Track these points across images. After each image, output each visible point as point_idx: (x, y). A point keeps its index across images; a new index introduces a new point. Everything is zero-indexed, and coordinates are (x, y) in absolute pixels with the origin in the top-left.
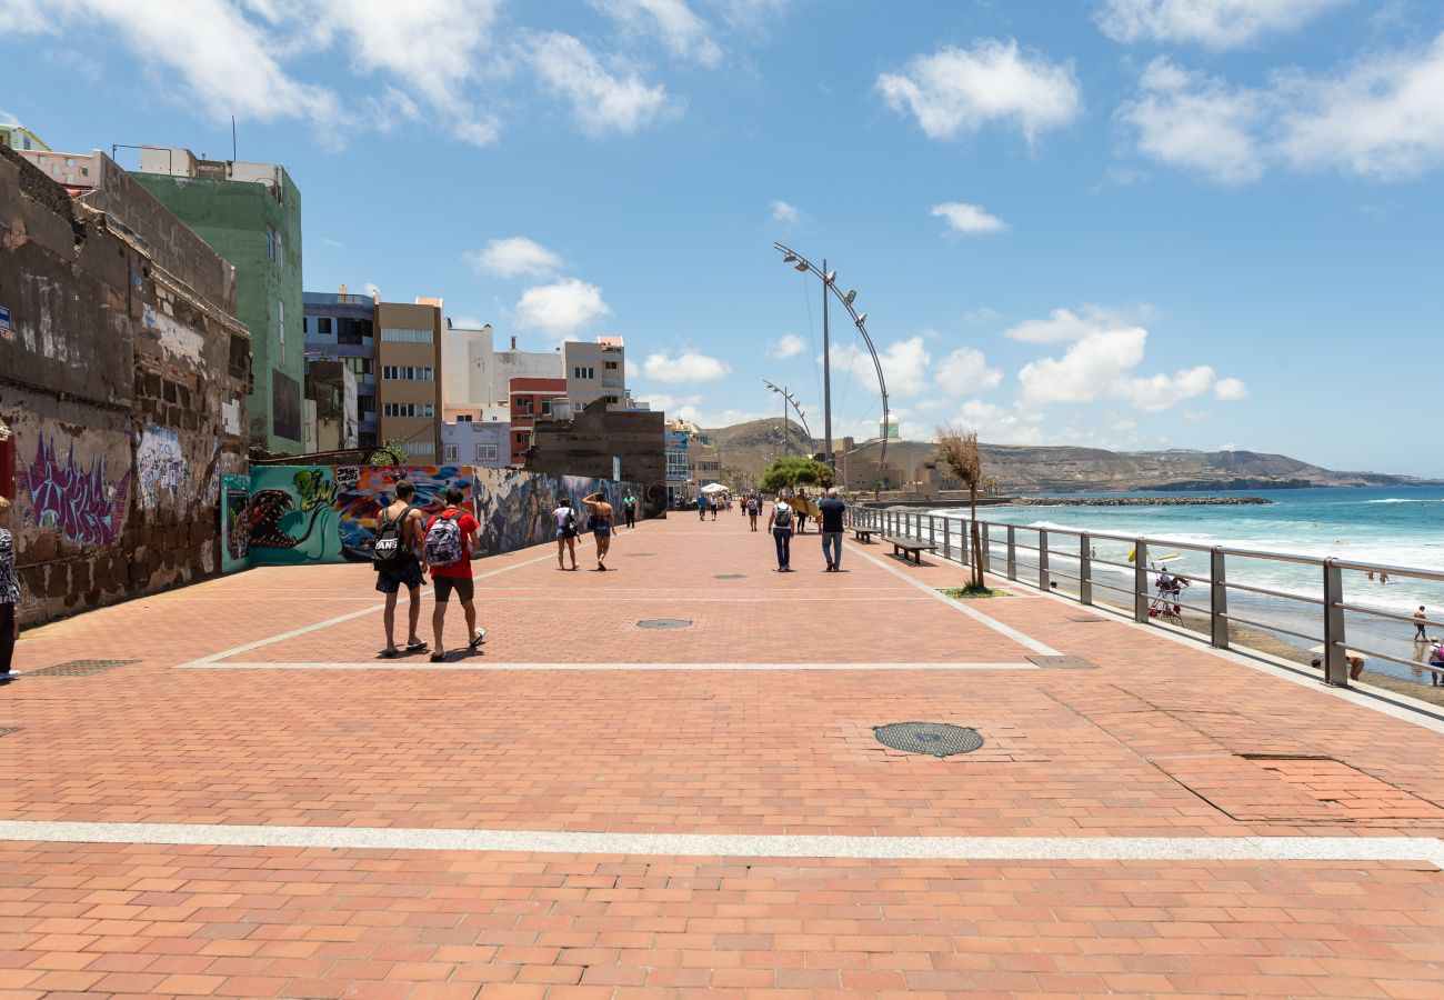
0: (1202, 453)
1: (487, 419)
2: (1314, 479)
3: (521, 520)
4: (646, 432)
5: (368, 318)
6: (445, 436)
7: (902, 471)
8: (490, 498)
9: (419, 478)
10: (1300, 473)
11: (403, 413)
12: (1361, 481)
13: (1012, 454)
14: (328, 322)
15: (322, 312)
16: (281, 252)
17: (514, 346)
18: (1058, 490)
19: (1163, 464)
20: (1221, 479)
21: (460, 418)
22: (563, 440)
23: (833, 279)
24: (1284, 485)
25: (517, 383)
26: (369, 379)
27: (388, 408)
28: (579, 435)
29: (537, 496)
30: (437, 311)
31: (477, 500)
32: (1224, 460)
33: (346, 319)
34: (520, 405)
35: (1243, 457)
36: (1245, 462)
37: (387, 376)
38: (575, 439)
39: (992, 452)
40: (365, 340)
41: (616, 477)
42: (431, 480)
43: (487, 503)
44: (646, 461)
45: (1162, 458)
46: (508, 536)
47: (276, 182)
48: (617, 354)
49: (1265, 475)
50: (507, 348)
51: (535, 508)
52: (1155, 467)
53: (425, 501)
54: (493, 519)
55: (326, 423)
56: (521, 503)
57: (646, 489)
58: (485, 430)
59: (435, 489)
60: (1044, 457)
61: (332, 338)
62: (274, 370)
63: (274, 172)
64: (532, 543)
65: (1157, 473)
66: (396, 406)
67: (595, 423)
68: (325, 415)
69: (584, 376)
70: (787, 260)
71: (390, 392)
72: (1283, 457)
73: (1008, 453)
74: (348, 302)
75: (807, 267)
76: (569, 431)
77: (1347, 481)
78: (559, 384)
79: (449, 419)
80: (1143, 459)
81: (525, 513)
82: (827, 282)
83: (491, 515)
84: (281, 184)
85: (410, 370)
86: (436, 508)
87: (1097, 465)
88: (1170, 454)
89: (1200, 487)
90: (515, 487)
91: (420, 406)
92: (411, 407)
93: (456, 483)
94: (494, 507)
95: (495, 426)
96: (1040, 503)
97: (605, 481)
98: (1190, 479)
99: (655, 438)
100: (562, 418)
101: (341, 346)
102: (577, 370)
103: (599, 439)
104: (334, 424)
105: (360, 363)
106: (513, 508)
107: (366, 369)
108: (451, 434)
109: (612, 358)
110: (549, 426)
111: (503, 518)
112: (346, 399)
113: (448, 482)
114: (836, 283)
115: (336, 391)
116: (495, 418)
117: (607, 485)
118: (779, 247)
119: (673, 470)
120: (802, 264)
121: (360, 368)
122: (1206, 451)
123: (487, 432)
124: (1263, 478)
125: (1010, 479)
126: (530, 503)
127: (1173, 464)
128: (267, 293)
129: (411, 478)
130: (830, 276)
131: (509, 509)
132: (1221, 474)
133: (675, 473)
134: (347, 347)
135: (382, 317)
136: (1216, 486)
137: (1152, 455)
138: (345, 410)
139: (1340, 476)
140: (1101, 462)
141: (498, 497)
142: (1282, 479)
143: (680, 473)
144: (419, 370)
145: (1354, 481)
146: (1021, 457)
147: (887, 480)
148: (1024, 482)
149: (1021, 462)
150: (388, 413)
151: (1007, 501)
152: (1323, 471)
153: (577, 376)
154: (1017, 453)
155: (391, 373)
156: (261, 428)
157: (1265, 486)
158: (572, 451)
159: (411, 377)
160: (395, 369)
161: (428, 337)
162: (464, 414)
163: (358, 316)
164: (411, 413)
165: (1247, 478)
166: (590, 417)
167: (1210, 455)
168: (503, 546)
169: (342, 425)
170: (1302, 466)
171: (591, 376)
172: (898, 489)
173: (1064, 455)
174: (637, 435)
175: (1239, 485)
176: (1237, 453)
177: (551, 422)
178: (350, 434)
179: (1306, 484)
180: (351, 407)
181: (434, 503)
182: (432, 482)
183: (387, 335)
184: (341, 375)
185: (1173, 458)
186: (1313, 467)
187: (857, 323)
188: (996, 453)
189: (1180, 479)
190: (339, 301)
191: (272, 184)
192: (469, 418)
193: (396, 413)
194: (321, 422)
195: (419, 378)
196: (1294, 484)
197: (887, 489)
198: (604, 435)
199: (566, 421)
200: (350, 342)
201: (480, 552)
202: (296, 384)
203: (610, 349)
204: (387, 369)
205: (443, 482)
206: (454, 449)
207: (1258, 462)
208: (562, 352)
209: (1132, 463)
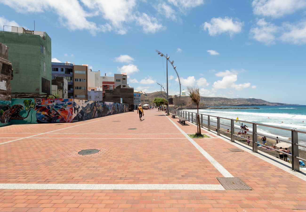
0: (245, 99)
1: (98, 90)
2: (267, 104)
3: (90, 112)
4: (129, 93)
5: (72, 68)
6: (88, 94)
7: (186, 102)
8: (79, 107)
9: (58, 102)
10: (265, 103)
11: (79, 89)
12: (276, 104)
13: (208, 99)
14: (63, 69)
15: (62, 67)
16: (45, 51)
17: (105, 75)
18: (217, 106)
19: (238, 101)
20: (249, 104)
21: (92, 90)
22: (111, 94)
23: (169, 58)
24: (261, 105)
25: (104, 83)
26: (72, 81)
27: (76, 87)
28: (115, 93)
29: (96, 107)
30: (87, 67)
31: (74, 107)
32: (249, 100)
33: (67, 68)
34: (105, 87)
35: (253, 100)
36: (254, 100)
37: (76, 81)
38: (114, 94)
39: (204, 98)
40: (71, 73)
41: (121, 102)
42: (61, 102)
43: (78, 108)
44: (129, 99)
45: (238, 100)
46: (86, 116)
47: (44, 36)
48: (125, 76)
49: (258, 103)
50: (104, 76)
51: (95, 109)
52: (236, 101)
53: (60, 108)
54: (80, 112)
55: (60, 90)
56: (90, 108)
57: (129, 105)
58: (97, 92)
59: (62, 105)
60: (214, 99)
61: (64, 72)
62: (42, 78)
63: (43, 33)
64: (94, 118)
65: (237, 103)
66: (77, 87)
67: (118, 91)
68: (59, 89)
69: (118, 81)
70: (158, 54)
71: (76, 84)
72: (261, 100)
73: (207, 98)
74: (67, 65)
75: (163, 56)
76: (113, 92)
77: (274, 104)
78: (113, 83)
79: (89, 90)
80: (234, 100)
81: (92, 110)
82: (167, 59)
83: (80, 111)
84: (45, 36)
85: (81, 79)
86: (63, 109)
87: (225, 101)
88: (239, 99)
89: (245, 105)
90: (88, 104)
91: (83, 87)
92: (81, 87)
93: (68, 103)
94: (80, 109)
95: (99, 92)
96: (214, 108)
97: (118, 103)
98: (243, 104)
99: (132, 94)
100: (111, 89)
101: (65, 74)
102: (117, 80)
103: (119, 94)
104: (61, 91)
105: (70, 78)
106: (88, 109)
107: (71, 79)
108: (89, 93)
109: (124, 77)
110: (108, 91)
111: (84, 112)
112: (64, 85)
113: (66, 103)
114: (169, 59)
115: (62, 83)
116: (99, 90)
117: (118, 104)
118: (157, 51)
119: (137, 101)
120: (162, 55)
121: (70, 79)
122: (246, 98)
123: (97, 93)
124: (257, 104)
125: (208, 104)
126: (93, 108)
127: (240, 101)
128: (40, 60)
129: (56, 102)
130: (168, 58)
131: (86, 110)
132: (249, 103)
133: (138, 102)
134: (67, 74)
135: (75, 68)
136: (248, 105)
137: (236, 99)
138: (64, 88)
139: (272, 103)
140: (226, 100)
141: (82, 107)
142: (261, 104)
143: (139, 102)
144: (83, 79)
145: (275, 104)
146: (210, 99)
147: (183, 104)
148: (210, 104)
149: (210, 100)
150: (76, 89)
151: (207, 108)
152: (269, 102)
153: (117, 81)
154: (209, 98)
155: (77, 80)
156: (38, 91)
157: (258, 105)
158: (113, 97)
159: (81, 81)
160: (77, 79)
161: (85, 72)
162: (93, 89)
163: (69, 68)
164: (81, 89)
165: (254, 104)
166: (117, 89)
167: (247, 99)
168: (84, 119)
169: (63, 91)
170: (265, 101)
171: (120, 81)
172: (185, 105)
173: (218, 99)
174: (127, 93)
175: (253, 105)
176: (252, 99)
177: (108, 90)
178: (65, 93)
179: (266, 105)
180: (66, 87)
181: (62, 108)
182: (61, 103)
183: (76, 72)
184: (63, 80)
185: (240, 100)
186: (267, 102)
187: (174, 68)
188: (205, 98)
189: (241, 104)
190: (65, 65)
191: (43, 36)
192: (94, 90)
193: (77, 89)
194: (59, 90)
195: (83, 81)
196: (263, 105)
197: (183, 105)
198: (120, 93)
199: (112, 90)
200: (68, 73)
201: (76, 121)
202: (49, 81)
203: (124, 76)
204: (76, 79)
205: (64, 103)
206: (90, 96)
207: (256, 100)
208: (113, 76)
209: (231, 100)
